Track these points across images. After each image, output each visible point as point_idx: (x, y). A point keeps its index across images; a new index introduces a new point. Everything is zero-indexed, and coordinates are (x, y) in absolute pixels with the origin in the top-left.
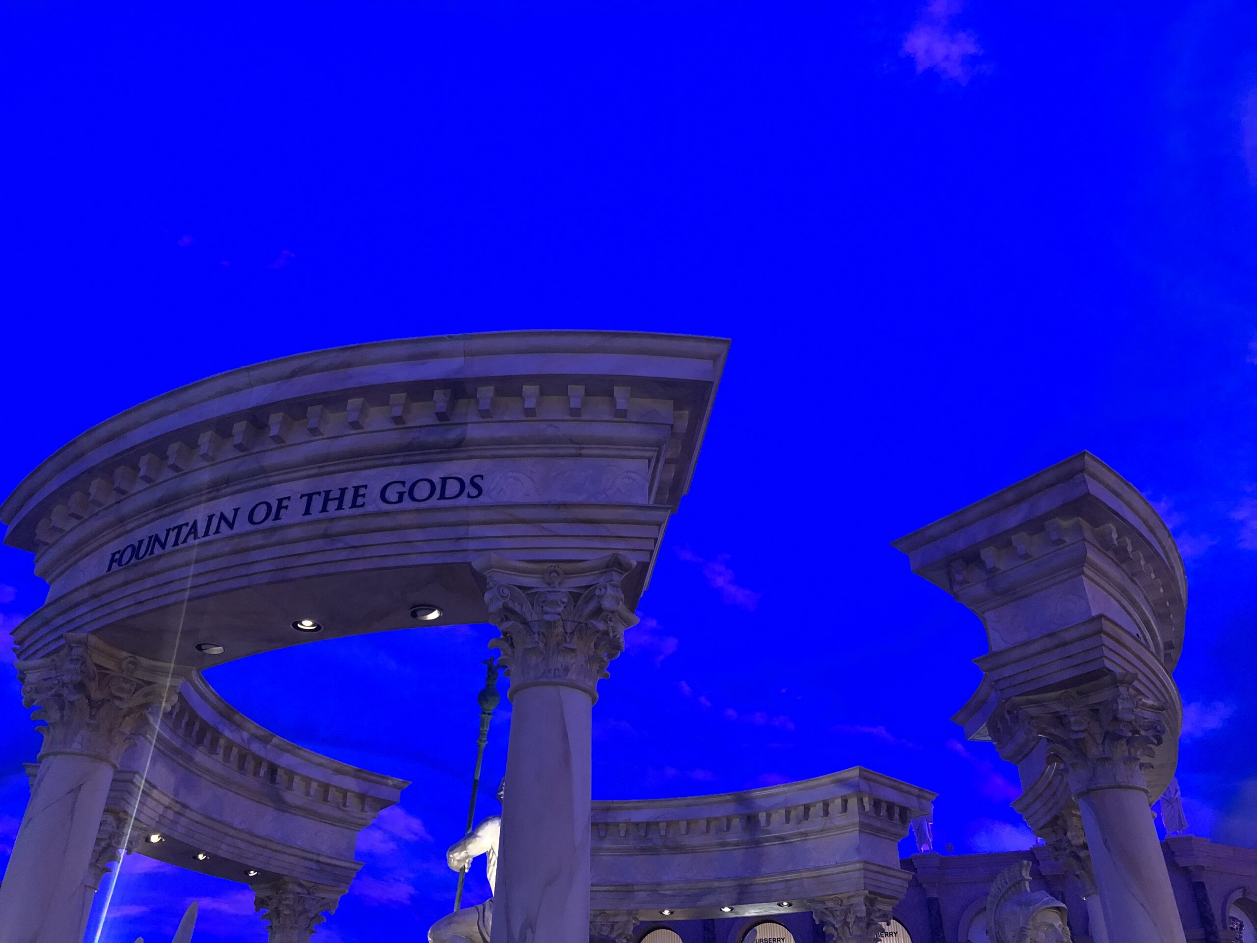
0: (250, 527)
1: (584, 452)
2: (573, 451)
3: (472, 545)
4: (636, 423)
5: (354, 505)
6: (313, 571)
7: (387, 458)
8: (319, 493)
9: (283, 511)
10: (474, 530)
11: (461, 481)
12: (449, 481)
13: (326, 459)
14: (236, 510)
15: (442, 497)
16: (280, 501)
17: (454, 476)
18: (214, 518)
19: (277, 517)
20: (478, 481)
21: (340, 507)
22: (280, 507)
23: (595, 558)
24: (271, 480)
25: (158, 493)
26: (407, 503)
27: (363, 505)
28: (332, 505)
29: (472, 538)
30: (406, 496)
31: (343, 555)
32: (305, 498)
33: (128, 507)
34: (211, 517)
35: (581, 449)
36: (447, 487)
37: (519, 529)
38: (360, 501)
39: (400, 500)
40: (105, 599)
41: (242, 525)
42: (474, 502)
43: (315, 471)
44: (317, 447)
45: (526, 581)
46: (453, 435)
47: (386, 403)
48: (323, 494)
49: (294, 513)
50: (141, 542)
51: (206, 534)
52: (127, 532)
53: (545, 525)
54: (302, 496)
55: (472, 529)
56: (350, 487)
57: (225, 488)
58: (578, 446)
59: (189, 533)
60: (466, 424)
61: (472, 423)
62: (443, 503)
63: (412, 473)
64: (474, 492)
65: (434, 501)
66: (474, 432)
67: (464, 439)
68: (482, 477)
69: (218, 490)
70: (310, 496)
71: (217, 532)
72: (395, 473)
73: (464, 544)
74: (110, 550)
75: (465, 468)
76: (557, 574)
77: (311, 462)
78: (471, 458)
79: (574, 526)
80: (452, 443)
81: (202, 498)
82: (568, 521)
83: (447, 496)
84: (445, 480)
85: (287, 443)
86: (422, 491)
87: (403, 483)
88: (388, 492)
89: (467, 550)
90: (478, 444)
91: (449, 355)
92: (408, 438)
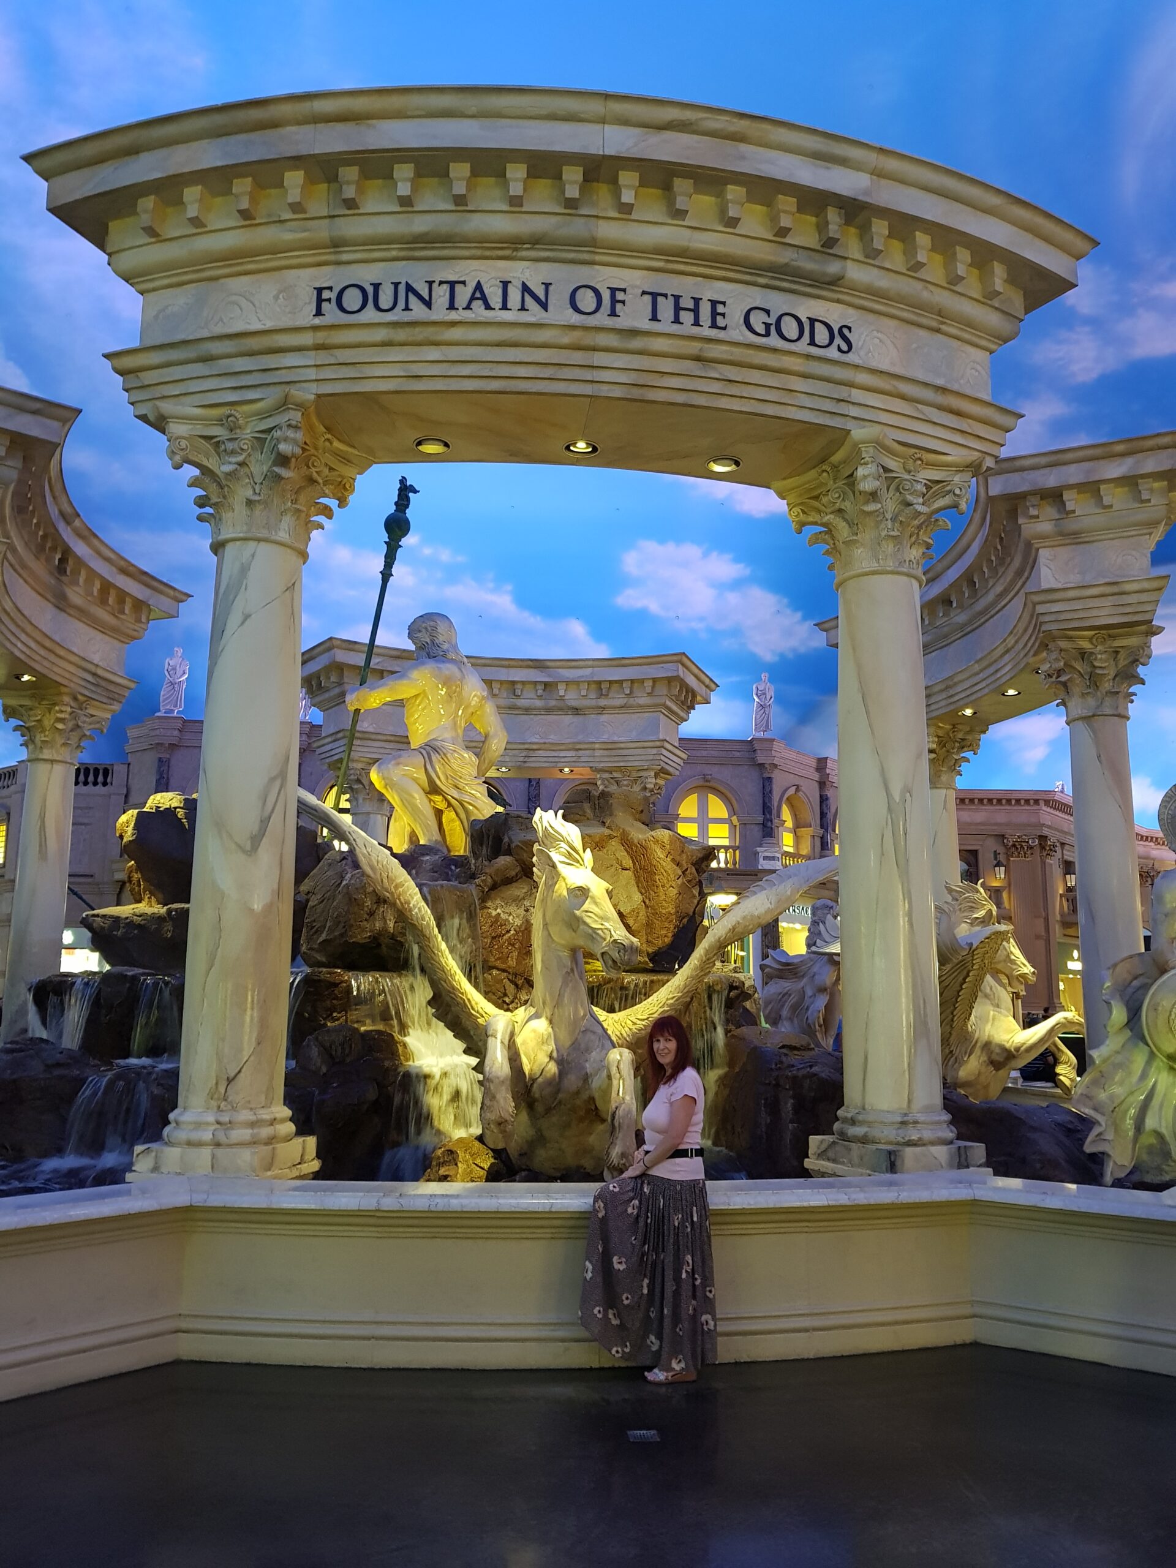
0: (575, 319)
1: (943, 327)
2: (934, 324)
3: (854, 411)
4: (996, 308)
5: (714, 325)
6: (680, 398)
7: (751, 274)
8: (665, 296)
9: (619, 306)
10: (857, 395)
11: (829, 328)
12: (817, 324)
13: (683, 254)
14: (547, 285)
15: (812, 343)
16: (613, 291)
17: (821, 319)
18: (510, 288)
19: (613, 313)
20: (845, 331)
21: (697, 323)
22: (614, 301)
23: (956, 455)
24: (598, 258)
25: (420, 225)
26: (774, 340)
27: (724, 328)
28: (687, 317)
29: (853, 403)
30: (773, 328)
31: (716, 387)
32: (648, 298)
33: (353, 227)
34: (505, 284)
35: (943, 323)
36: (816, 331)
38: (720, 321)
39: (767, 334)
42: (846, 358)
43: (660, 264)
45: (891, 464)
46: (833, 268)
47: (769, 202)
48: (671, 299)
49: (635, 314)
50: (376, 286)
51: (505, 307)
52: (339, 263)
53: (920, 406)
54: (644, 293)
55: (854, 391)
56: (705, 299)
57: (528, 249)
58: (941, 319)
60: (846, 258)
61: (853, 260)
62: (814, 350)
63: (779, 303)
64: (845, 347)
65: (805, 346)
66: (857, 273)
67: (843, 277)
68: (849, 328)
69: (516, 249)
70: (654, 296)
71: (523, 308)
72: (756, 297)
73: (843, 408)
74: (305, 281)
75: (834, 313)
76: (920, 462)
77: (659, 251)
78: (838, 301)
79: (944, 414)
80: (828, 279)
81: (488, 253)
82: (940, 408)
83: (817, 342)
84: (812, 321)
85: (633, 217)
86: (790, 328)
87: (768, 312)
88: (753, 319)
89: (847, 416)
90: (854, 288)
91: (857, 167)
92: (785, 257)
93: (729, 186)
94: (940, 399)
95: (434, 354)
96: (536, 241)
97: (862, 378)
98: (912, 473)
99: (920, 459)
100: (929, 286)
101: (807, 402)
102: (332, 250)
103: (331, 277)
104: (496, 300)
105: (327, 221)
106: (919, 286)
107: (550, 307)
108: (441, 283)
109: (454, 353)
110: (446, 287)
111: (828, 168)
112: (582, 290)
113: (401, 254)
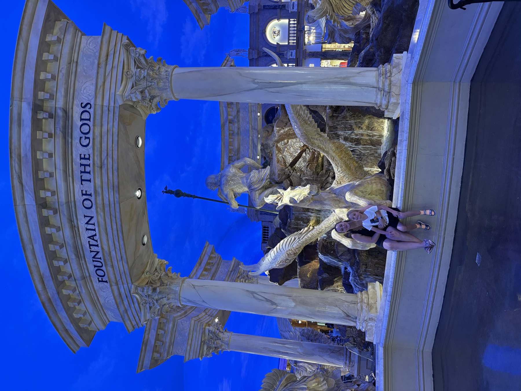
0: (94, 207)
1: (75, 60)
2: (75, 65)
3: (112, 104)
4: (64, 36)
5: (89, 159)
6: (115, 173)
8: (81, 176)
9: (88, 193)
11: (83, 112)
12: (82, 117)
13: (65, 171)
14: (85, 216)
15: (89, 120)
16: (83, 195)
17: (80, 116)
18: (88, 228)
19: (90, 195)
20: (83, 105)
21: (89, 165)
22: (86, 194)
23: (123, 56)
24: (72, 200)
25: (73, 256)
26: (90, 135)
27: (89, 155)
28: (88, 169)
29: (109, 104)
30: (87, 136)
31: (110, 160)
32: (83, 182)
33: (78, 274)
35: (73, 60)
36: (85, 118)
37: (107, 84)
38: (87, 157)
39: (89, 138)
40: (118, 278)
41: (92, 212)
42: (93, 106)
44: (59, 176)
45: (130, 85)
46: (60, 113)
47: (40, 141)
48: (82, 174)
49: (89, 187)
50: (95, 266)
52: (90, 276)
53: (107, 74)
54: (82, 184)
55: (105, 104)
56: (80, 162)
57: (74, 223)
58: (72, 62)
59: (93, 239)
60: (56, 108)
61: (56, 104)
62: (92, 120)
63: (77, 134)
64: (89, 106)
65: (91, 123)
66: (60, 103)
67: (63, 109)
69: (75, 226)
70: (82, 180)
71: (94, 224)
72: (76, 142)
73: (111, 108)
74: (97, 285)
75: (77, 111)
76: (128, 73)
77: (66, 180)
78: (72, 108)
79: (108, 63)
80: (65, 114)
81: (78, 235)
82: (106, 65)
83: (89, 118)
84: (81, 119)
85: (56, 190)
86: (85, 129)
87: (81, 138)
88: (85, 144)
89: (114, 107)
90: (66, 103)
91: (20, 108)
92: (59, 133)
93: (38, 158)
94: (103, 65)
95: (113, 253)
96: (71, 221)
97: (99, 102)
98: (133, 75)
99: (127, 72)
100: (60, 69)
101: (111, 124)
102: (86, 279)
103: (95, 279)
104: (93, 233)
105: (77, 281)
106: (61, 75)
107: (92, 216)
108: (90, 248)
109: (112, 248)
110: (91, 247)
111: (23, 120)
112: (84, 205)
113: (83, 259)
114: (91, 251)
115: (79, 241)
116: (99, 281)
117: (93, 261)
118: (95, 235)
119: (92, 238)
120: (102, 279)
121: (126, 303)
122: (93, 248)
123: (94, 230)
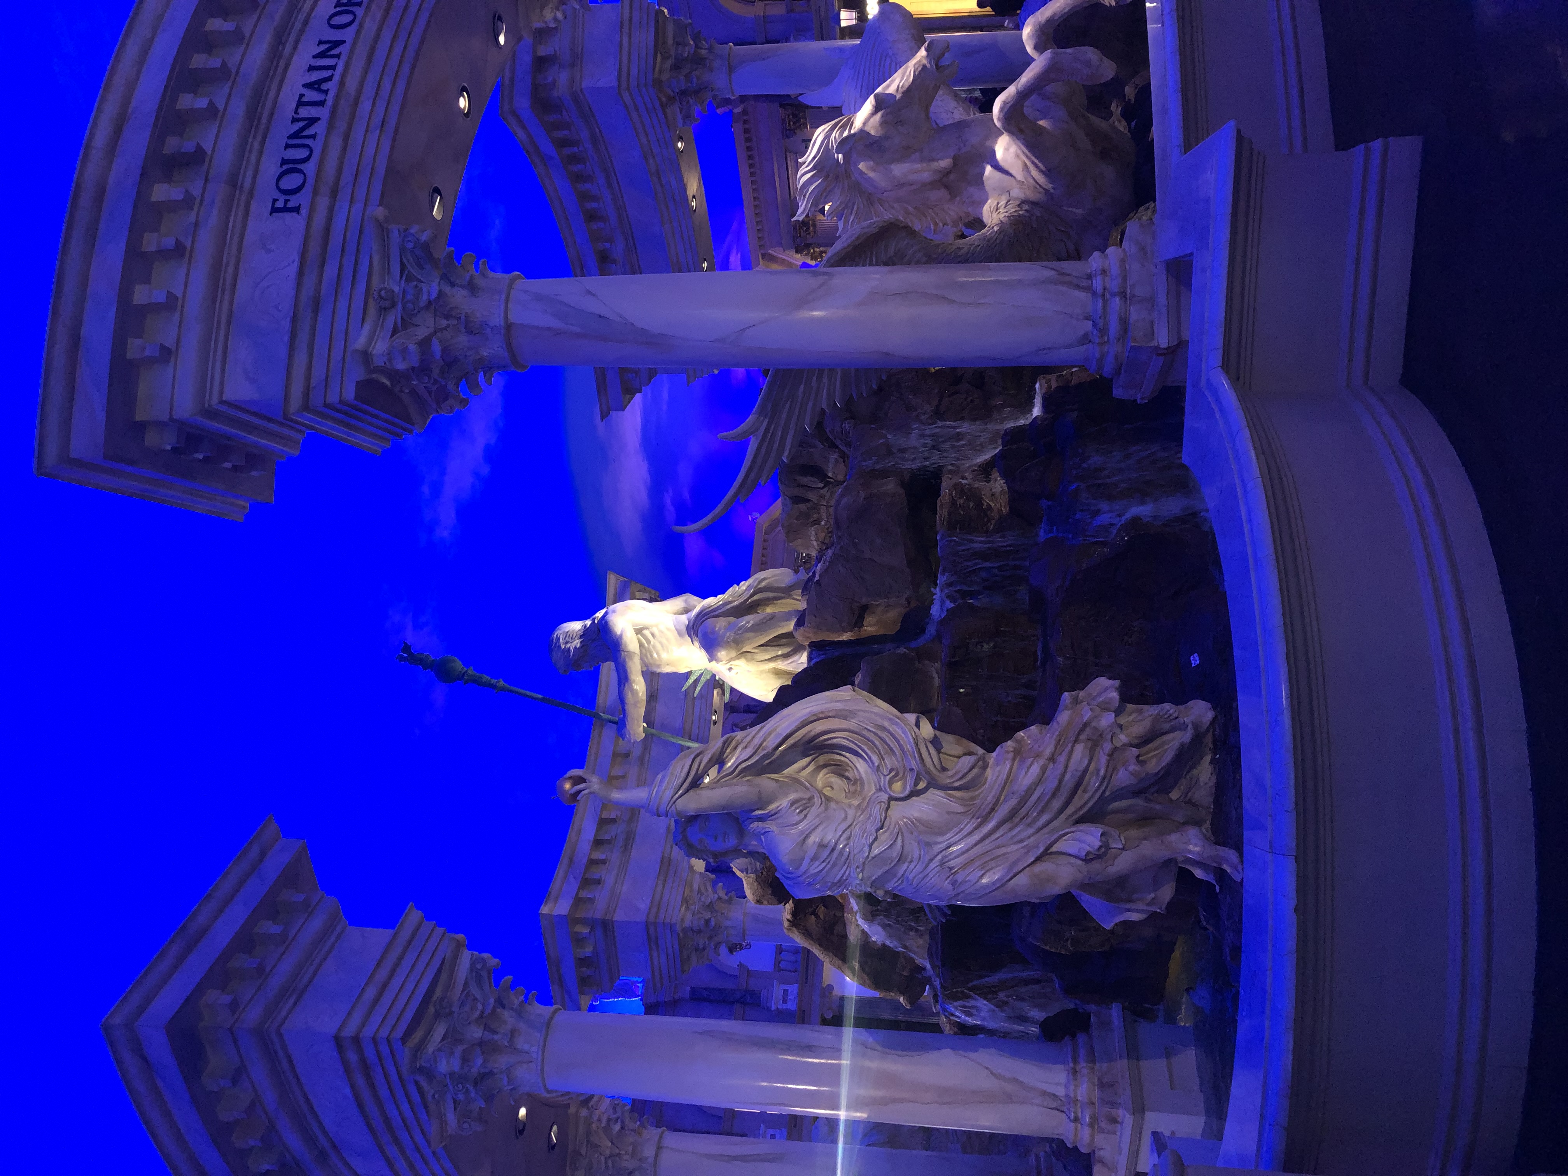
0: (354, 25)
14: (321, 42)
18: (316, 65)
34: (311, 69)
41: (346, 33)
50: (285, 161)
57: (283, 49)
59: (318, 89)
69: (281, 57)
71: (336, 57)
74: (260, 223)
81: (278, 77)
102: (238, 190)
103: (263, 200)
104: (324, 74)
105: (209, 184)
107: (341, 40)
108: (296, 112)
110: (301, 108)
112: (332, 23)
113: (259, 138)
114: (294, 120)
115: (272, 94)
116: (274, 210)
117: (287, 146)
118: (329, 79)
119: (316, 86)
120: (286, 201)
121: (331, 271)
122: (304, 112)
123: (333, 68)
